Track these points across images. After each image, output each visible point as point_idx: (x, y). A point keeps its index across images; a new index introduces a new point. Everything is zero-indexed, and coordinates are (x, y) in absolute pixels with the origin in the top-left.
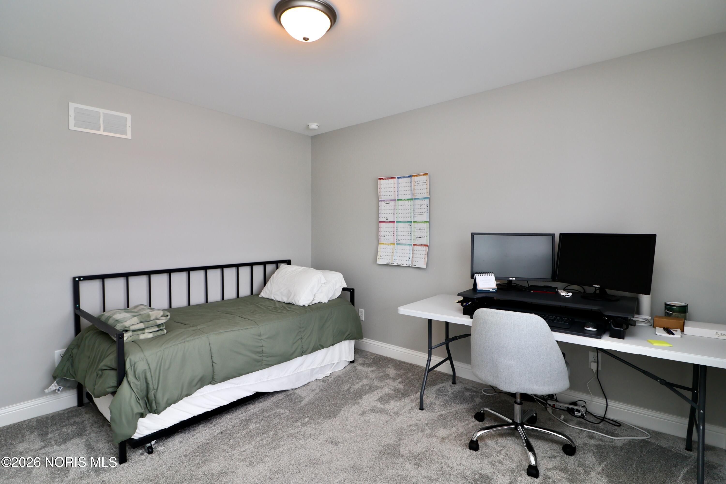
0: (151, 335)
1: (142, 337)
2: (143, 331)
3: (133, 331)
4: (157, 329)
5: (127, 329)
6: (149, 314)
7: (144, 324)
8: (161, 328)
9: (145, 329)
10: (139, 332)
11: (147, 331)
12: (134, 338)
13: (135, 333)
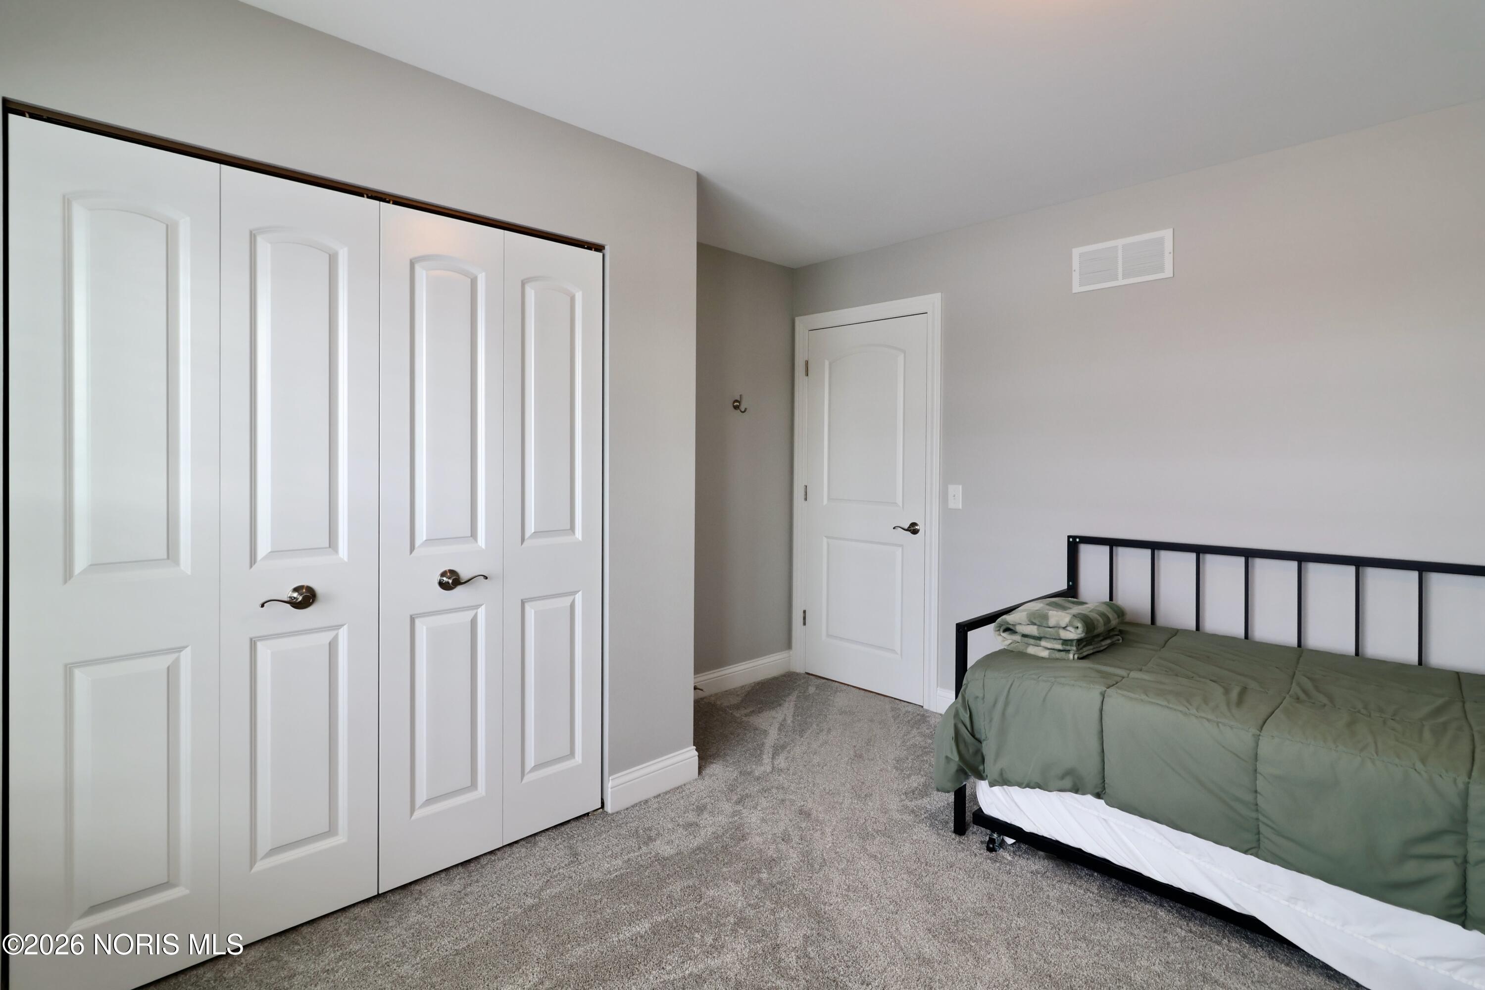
0: (1045, 654)
1: (1031, 650)
2: (1038, 642)
3: (1024, 636)
4: (1060, 647)
5: (1011, 627)
6: (1047, 613)
7: (1038, 630)
8: (1068, 648)
9: (1043, 639)
10: (1032, 641)
11: (1043, 643)
12: (1021, 648)
13: (1026, 639)
